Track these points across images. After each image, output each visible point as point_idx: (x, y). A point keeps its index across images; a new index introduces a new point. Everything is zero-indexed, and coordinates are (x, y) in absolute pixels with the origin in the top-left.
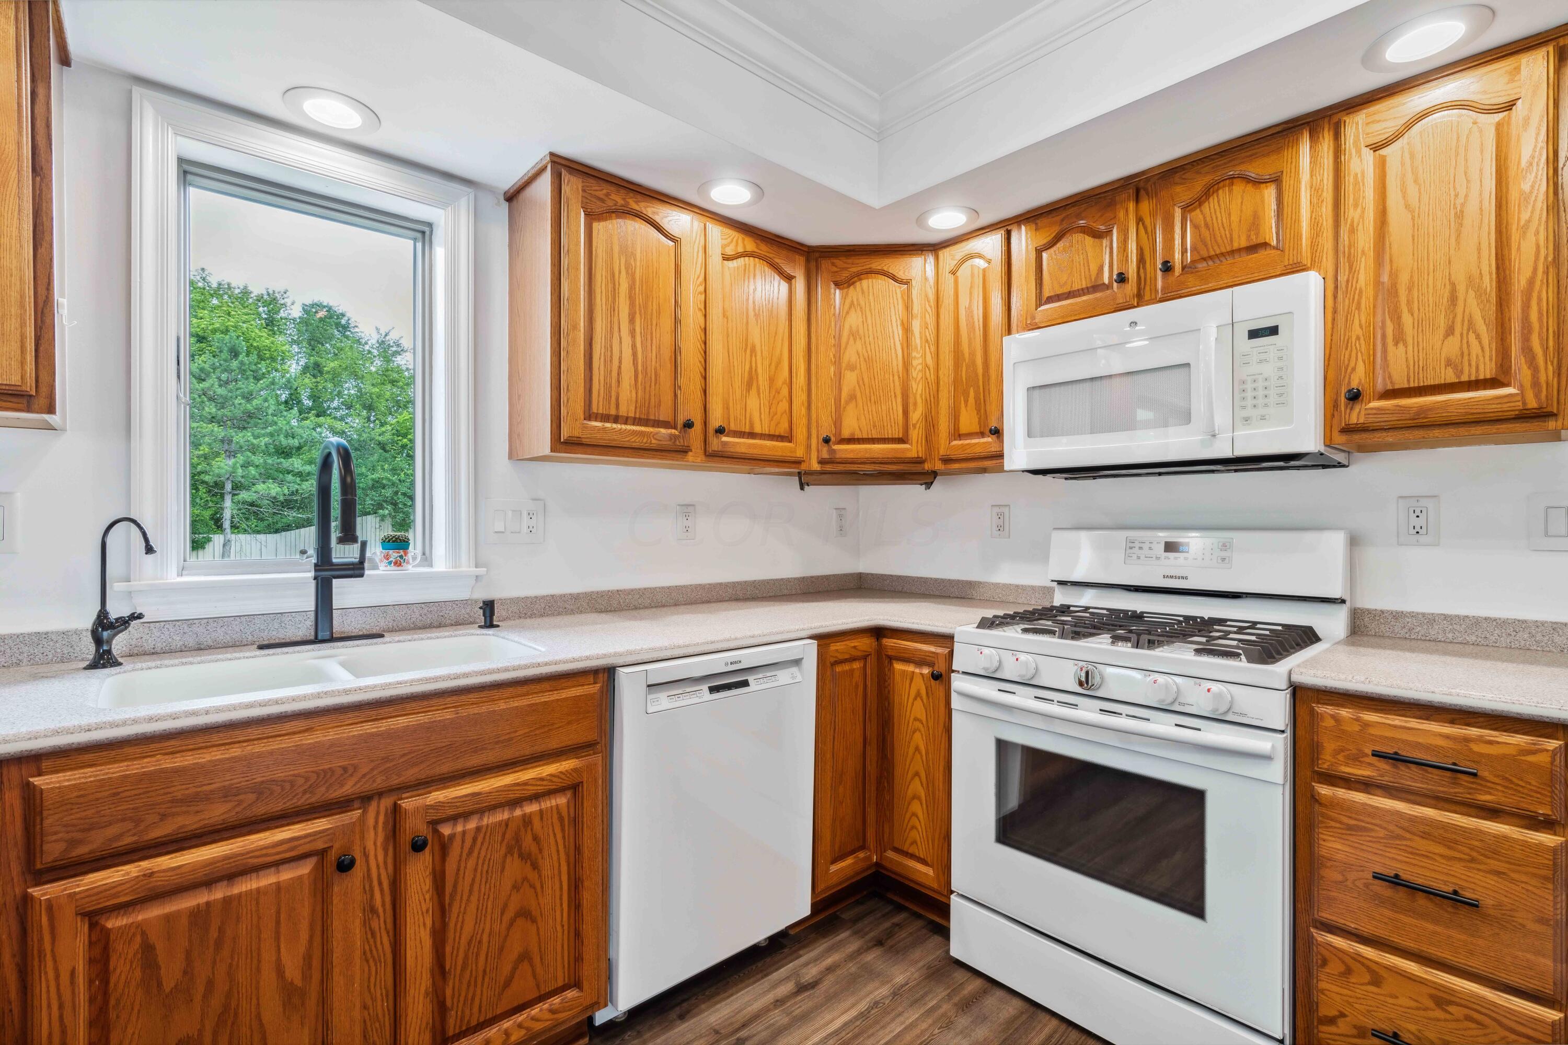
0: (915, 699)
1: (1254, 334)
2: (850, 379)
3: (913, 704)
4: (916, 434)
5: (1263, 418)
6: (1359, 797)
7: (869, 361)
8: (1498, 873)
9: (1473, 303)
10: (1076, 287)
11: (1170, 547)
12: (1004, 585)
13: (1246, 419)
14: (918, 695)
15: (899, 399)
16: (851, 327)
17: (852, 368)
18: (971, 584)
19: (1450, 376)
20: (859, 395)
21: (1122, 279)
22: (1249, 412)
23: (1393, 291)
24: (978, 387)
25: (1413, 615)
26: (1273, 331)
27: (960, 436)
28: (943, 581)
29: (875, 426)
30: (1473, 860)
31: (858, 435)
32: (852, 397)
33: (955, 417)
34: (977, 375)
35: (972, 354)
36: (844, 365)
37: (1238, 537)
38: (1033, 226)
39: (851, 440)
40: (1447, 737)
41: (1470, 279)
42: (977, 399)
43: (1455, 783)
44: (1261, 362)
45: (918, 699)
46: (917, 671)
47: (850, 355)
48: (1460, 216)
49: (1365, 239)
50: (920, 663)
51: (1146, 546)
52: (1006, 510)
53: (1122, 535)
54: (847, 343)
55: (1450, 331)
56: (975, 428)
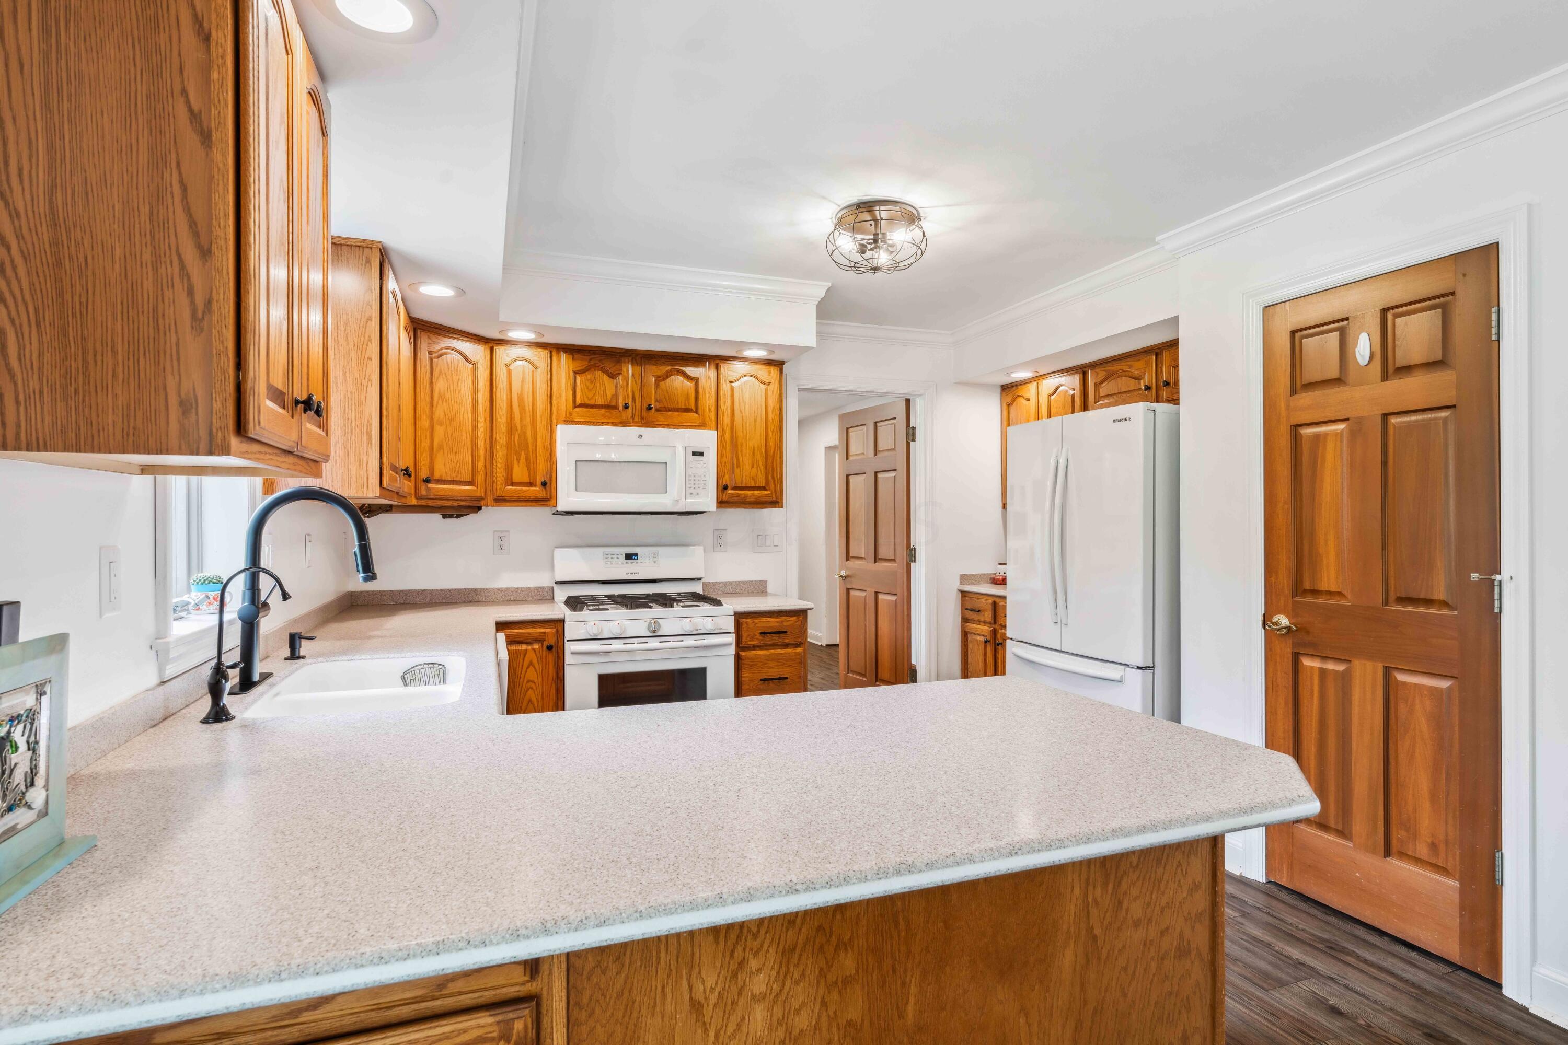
0: (528, 667)
1: (694, 454)
2: (439, 431)
3: (526, 672)
4: (480, 478)
5: (698, 494)
6: (753, 653)
7: (451, 419)
8: (789, 666)
9: (759, 456)
10: (598, 403)
11: (629, 557)
12: (507, 589)
13: (691, 494)
14: (531, 664)
15: (470, 452)
16: (440, 390)
17: (441, 424)
18: (477, 591)
19: (752, 484)
20: (445, 447)
21: (626, 407)
22: (692, 491)
23: (737, 445)
24: (529, 451)
25: (720, 583)
26: (701, 454)
27: (512, 484)
28: (449, 590)
29: (455, 471)
30: (784, 664)
31: (445, 478)
32: (441, 447)
33: (509, 469)
34: (527, 443)
35: (523, 427)
36: (435, 420)
37: (661, 550)
38: (571, 356)
39: (440, 481)
40: (777, 622)
41: (758, 447)
42: (527, 459)
43: (779, 638)
44: (697, 467)
45: (531, 667)
46: (529, 648)
47: (439, 413)
48: (756, 421)
49: (727, 420)
50: (529, 642)
51: (615, 557)
52: (505, 534)
53: (601, 550)
54: (438, 402)
55: (753, 466)
56: (526, 479)
